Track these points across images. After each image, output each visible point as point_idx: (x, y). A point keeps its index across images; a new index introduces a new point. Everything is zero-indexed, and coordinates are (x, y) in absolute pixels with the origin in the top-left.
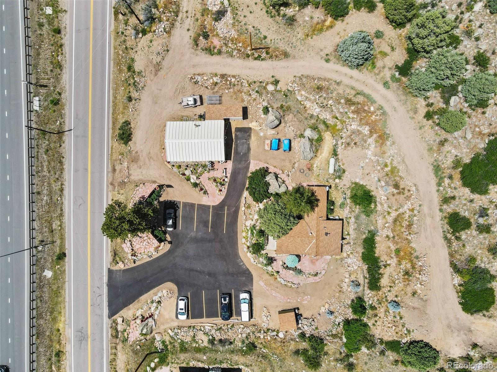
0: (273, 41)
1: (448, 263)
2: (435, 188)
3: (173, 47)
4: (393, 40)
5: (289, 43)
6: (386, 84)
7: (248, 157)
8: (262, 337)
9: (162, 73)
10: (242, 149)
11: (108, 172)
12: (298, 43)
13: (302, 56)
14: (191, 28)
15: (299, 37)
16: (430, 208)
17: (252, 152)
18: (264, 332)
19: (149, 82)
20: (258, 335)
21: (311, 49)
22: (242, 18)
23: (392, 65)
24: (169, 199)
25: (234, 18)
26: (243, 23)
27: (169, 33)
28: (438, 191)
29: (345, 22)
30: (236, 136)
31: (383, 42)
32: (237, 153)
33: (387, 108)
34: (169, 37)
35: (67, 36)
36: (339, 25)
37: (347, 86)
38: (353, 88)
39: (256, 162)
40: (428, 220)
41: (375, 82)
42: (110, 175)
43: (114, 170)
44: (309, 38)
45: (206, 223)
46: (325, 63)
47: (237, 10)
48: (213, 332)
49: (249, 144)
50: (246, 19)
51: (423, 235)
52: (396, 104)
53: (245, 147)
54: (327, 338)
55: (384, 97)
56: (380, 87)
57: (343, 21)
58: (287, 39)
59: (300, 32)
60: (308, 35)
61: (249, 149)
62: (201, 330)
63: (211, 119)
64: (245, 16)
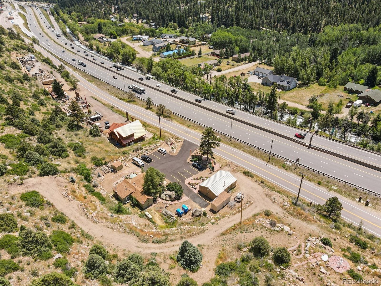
0: (236, 234)
1: (54, 204)
2: (84, 229)
3: (273, 205)
4: (173, 279)
5: (228, 240)
6: (156, 254)
7: (192, 199)
8: (123, 158)
9: (264, 196)
10: (198, 200)
11: (237, 164)
12: (223, 243)
13: (215, 239)
14: (277, 214)
15: (227, 246)
16: (80, 220)
17: (192, 201)
18: (123, 160)
19: (264, 191)
20: (125, 158)
21: (214, 245)
22: (262, 230)
23: (161, 266)
24: (205, 170)
25: (265, 227)
26: (259, 229)
27: (282, 207)
28: (81, 229)
29: (212, 270)
30: (206, 202)
31: (179, 274)
32: (198, 197)
33: (144, 244)
34: (280, 206)
35: (315, 185)
36: (213, 266)
37: (176, 240)
38: (172, 240)
39: (186, 200)
40: (78, 215)
41: (162, 251)
42: (236, 164)
43: (236, 166)
44: (221, 250)
45: (183, 173)
46: (200, 244)
47: (269, 232)
48: (144, 151)
49: (197, 203)
50: (260, 232)
51: (76, 207)
52: (140, 250)
53: (198, 201)
54: (95, 167)
55: (149, 248)
56: (158, 251)
57: (214, 269)
58: (231, 240)
59: (229, 249)
60: (223, 250)
61: (195, 201)
62: (149, 150)
63: (223, 193)
64: (262, 232)
